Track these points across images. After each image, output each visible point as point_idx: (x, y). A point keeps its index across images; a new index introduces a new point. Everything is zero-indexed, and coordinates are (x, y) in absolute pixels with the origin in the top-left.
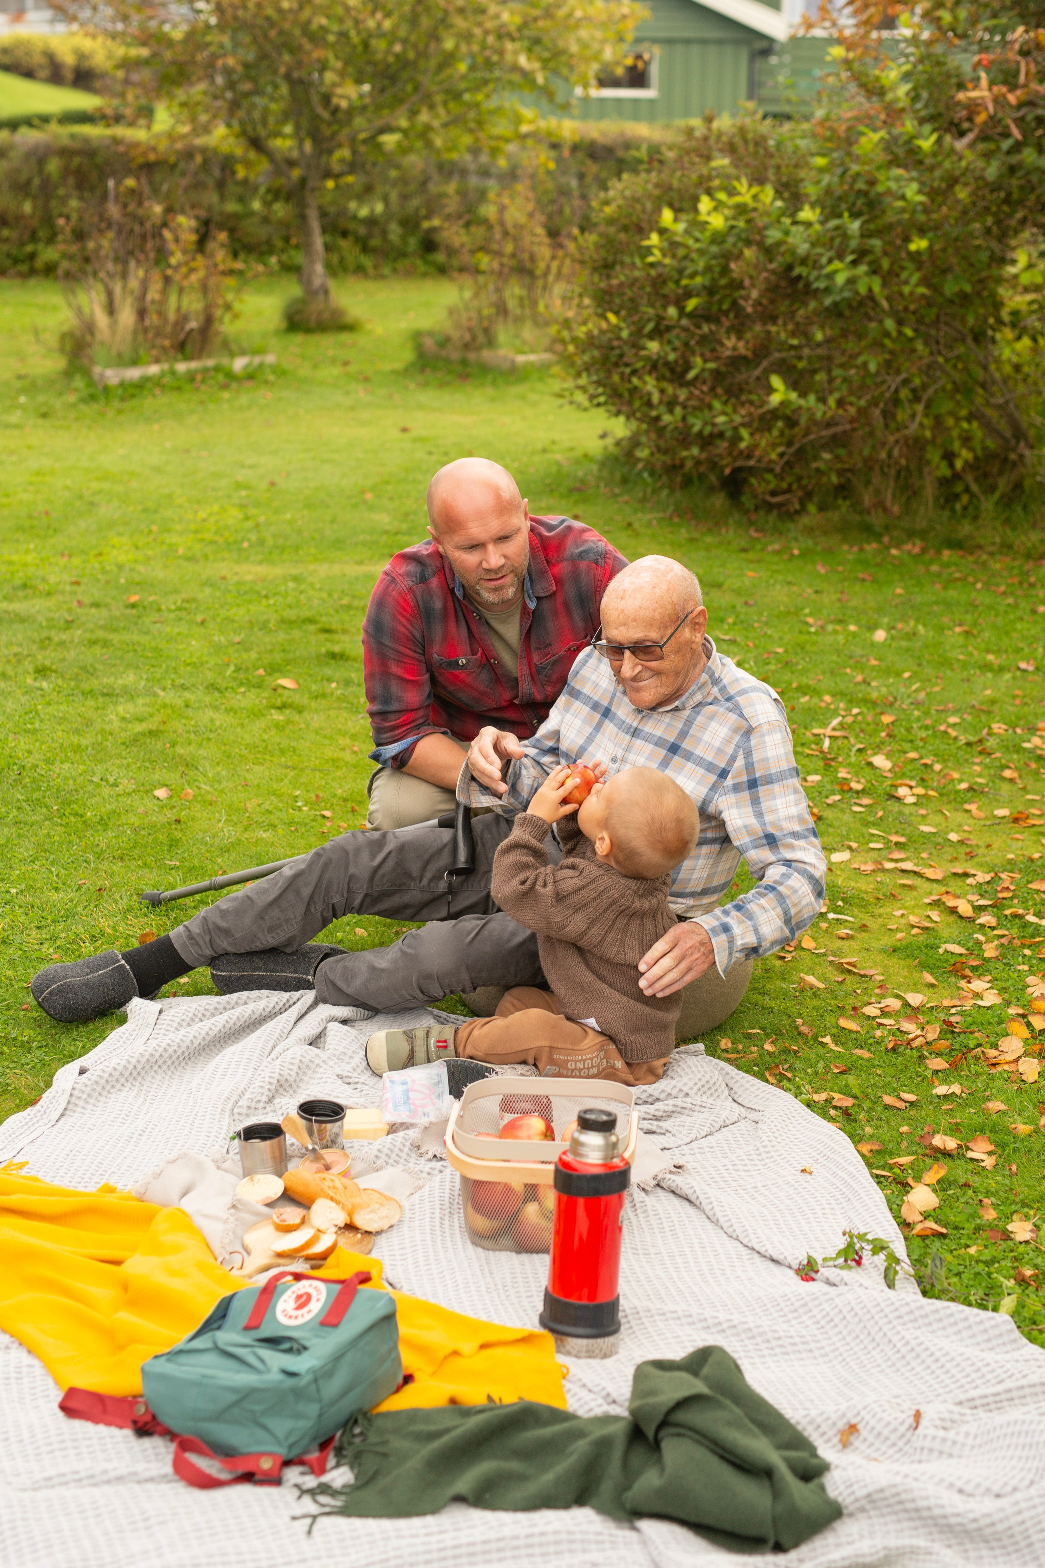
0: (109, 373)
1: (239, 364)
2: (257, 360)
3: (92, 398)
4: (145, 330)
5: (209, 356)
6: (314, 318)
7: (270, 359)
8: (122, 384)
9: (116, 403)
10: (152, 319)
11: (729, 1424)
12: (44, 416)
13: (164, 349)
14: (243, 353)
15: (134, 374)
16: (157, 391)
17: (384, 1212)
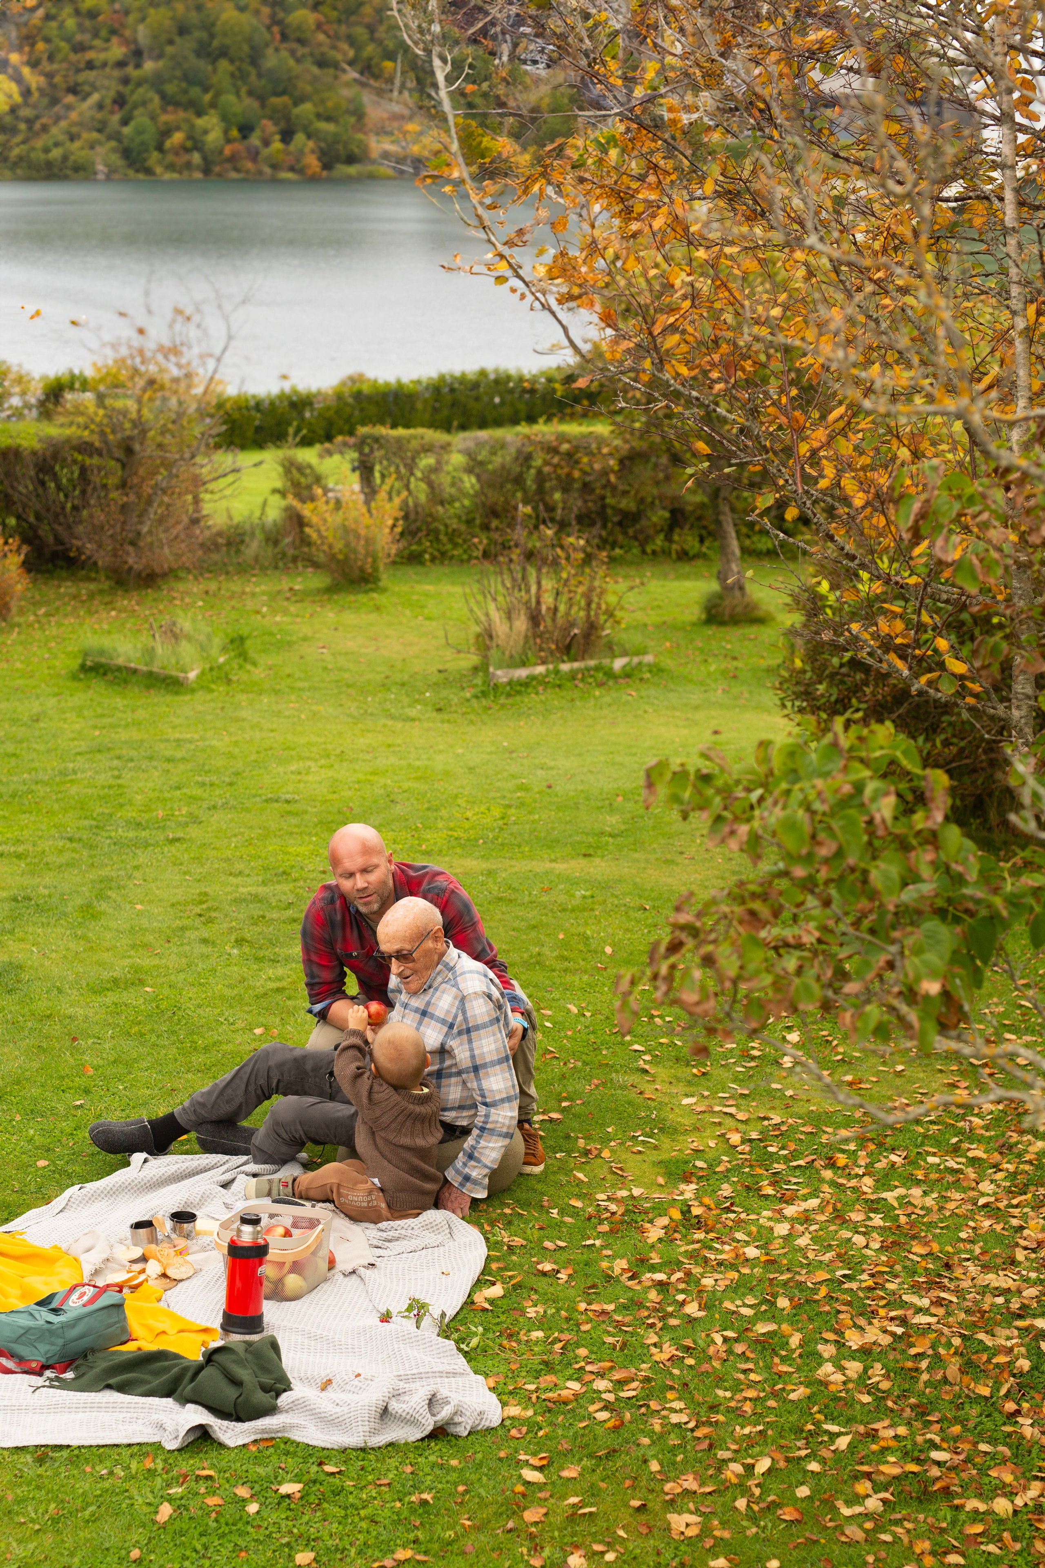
0: (499, 673)
1: (618, 664)
2: (636, 660)
3: (484, 694)
4: (535, 636)
5: (592, 658)
6: (727, 612)
7: (649, 658)
8: (510, 683)
9: (503, 700)
10: (547, 623)
11: (234, 1361)
12: (439, 710)
13: (552, 652)
14: (625, 654)
15: (522, 673)
16: (540, 689)
17: (183, 1269)
